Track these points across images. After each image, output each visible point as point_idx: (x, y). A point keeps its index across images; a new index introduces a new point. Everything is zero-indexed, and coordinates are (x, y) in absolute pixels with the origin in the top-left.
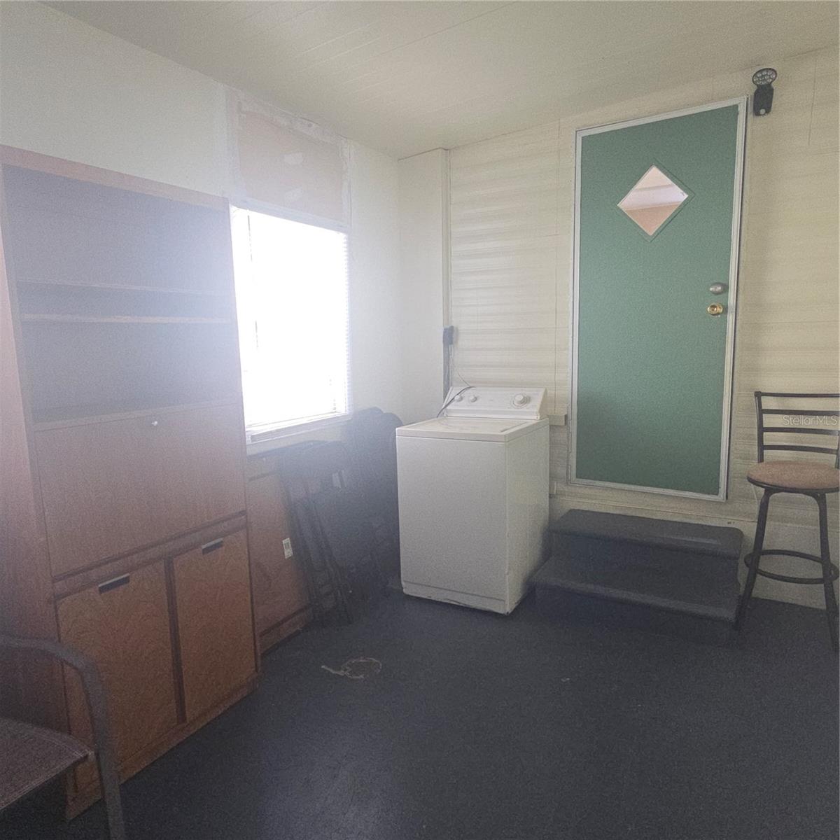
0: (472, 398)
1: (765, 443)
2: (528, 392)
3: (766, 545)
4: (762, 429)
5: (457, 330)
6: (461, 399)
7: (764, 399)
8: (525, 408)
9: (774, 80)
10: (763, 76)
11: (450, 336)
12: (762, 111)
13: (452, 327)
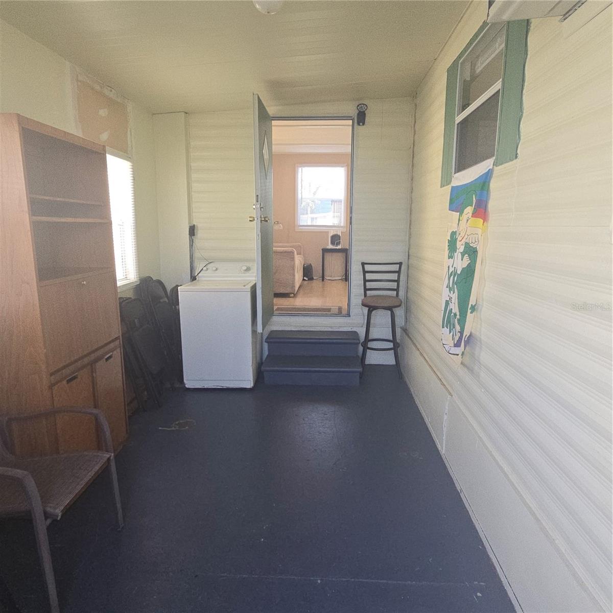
0: (214, 269)
1: (367, 287)
2: (249, 264)
3: (371, 337)
4: (365, 281)
5: (197, 227)
6: (207, 269)
7: (365, 266)
8: (247, 274)
9: (366, 109)
10: (361, 107)
11: (192, 231)
12: (361, 124)
13: (194, 225)
